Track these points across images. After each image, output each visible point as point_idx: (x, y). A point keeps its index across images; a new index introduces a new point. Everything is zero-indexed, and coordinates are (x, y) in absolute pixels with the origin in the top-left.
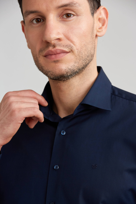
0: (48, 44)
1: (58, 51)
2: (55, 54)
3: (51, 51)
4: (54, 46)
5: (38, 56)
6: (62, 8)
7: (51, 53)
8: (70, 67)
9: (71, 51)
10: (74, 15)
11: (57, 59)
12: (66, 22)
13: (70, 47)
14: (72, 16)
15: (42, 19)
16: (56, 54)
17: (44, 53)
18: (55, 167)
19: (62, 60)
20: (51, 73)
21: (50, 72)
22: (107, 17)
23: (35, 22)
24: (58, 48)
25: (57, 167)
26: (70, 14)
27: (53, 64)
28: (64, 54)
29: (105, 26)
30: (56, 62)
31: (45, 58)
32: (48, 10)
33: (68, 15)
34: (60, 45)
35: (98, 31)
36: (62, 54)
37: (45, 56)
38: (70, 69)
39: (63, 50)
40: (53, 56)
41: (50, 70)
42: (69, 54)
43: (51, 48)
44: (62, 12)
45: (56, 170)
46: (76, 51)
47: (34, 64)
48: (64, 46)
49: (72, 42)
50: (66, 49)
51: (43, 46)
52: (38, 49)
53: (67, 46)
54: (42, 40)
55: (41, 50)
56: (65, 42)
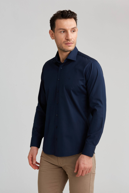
0: (68, 40)
4: (70, 41)
5: (62, 44)
17: (66, 43)
23: (62, 32)
28: (72, 44)
30: (69, 46)
32: (69, 29)
33: (74, 31)
40: (69, 44)
43: (69, 42)
44: (72, 30)
49: (74, 40)
50: (73, 42)
51: (66, 40)
52: (63, 41)
53: (73, 41)
54: (65, 39)
55: (64, 42)
56: (73, 40)
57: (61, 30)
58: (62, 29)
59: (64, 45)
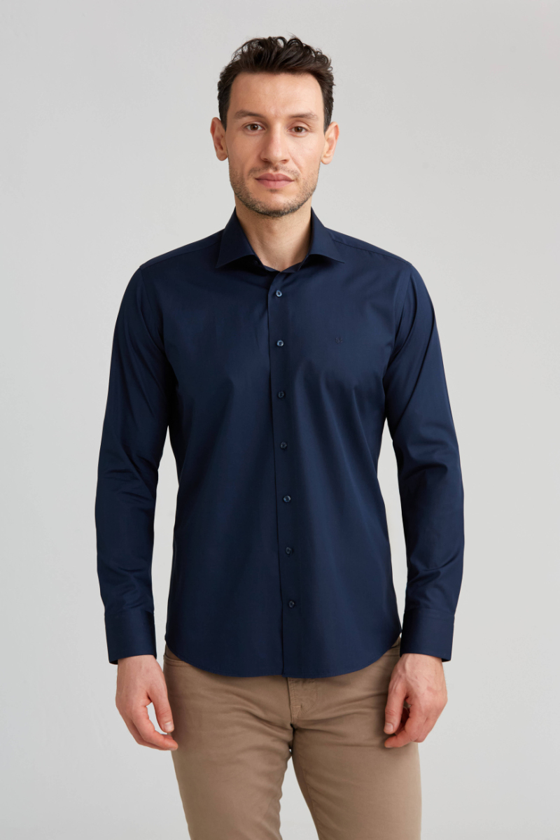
0: (267, 163)
1: (280, 177)
2: (274, 180)
3: (271, 175)
4: (276, 169)
5: (245, 176)
6: (295, 119)
7: (269, 178)
8: (290, 202)
9: (296, 180)
10: (306, 130)
11: (277, 188)
12: (296, 139)
13: (296, 174)
14: (304, 131)
15: (262, 127)
16: (276, 180)
17: (258, 175)
18: (278, 344)
19: (282, 190)
20: (263, 205)
21: (260, 203)
22: (336, 138)
23: (249, 128)
24: (281, 172)
25: (280, 343)
26: (302, 128)
27: (269, 194)
28: (286, 182)
29: (332, 150)
30: (274, 191)
31: (256, 181)
32: (276, 117)
33: (298, 129)
34: (284, 169)
35: (325, 157)
36: (283, 182)
37: (258, 179)
38: (289, 204)
39: (286, 177)
40: (272, 183)
41: (261, 200)
42: (293, 183)
43: (271, 171)
44: (293, 124)
45: (280, 347)
46: (302, 182)
47: (229, 183)
48: (289, 171)
49: (300, 167)
50: (290, 176)
51: (260, 165)
52: (248, 166)
53: (293, 172)
54: (259, 157)
55: (253, 170)
56: (291, 165)
57: (247, 120)
58: (251, 114)
59: (251, 184)
